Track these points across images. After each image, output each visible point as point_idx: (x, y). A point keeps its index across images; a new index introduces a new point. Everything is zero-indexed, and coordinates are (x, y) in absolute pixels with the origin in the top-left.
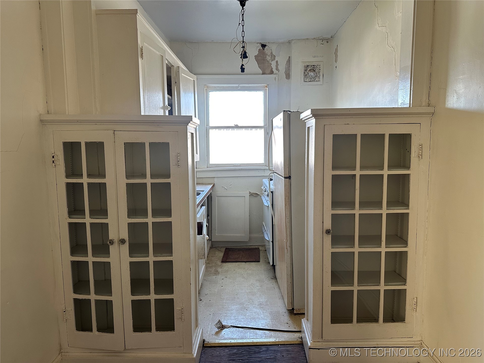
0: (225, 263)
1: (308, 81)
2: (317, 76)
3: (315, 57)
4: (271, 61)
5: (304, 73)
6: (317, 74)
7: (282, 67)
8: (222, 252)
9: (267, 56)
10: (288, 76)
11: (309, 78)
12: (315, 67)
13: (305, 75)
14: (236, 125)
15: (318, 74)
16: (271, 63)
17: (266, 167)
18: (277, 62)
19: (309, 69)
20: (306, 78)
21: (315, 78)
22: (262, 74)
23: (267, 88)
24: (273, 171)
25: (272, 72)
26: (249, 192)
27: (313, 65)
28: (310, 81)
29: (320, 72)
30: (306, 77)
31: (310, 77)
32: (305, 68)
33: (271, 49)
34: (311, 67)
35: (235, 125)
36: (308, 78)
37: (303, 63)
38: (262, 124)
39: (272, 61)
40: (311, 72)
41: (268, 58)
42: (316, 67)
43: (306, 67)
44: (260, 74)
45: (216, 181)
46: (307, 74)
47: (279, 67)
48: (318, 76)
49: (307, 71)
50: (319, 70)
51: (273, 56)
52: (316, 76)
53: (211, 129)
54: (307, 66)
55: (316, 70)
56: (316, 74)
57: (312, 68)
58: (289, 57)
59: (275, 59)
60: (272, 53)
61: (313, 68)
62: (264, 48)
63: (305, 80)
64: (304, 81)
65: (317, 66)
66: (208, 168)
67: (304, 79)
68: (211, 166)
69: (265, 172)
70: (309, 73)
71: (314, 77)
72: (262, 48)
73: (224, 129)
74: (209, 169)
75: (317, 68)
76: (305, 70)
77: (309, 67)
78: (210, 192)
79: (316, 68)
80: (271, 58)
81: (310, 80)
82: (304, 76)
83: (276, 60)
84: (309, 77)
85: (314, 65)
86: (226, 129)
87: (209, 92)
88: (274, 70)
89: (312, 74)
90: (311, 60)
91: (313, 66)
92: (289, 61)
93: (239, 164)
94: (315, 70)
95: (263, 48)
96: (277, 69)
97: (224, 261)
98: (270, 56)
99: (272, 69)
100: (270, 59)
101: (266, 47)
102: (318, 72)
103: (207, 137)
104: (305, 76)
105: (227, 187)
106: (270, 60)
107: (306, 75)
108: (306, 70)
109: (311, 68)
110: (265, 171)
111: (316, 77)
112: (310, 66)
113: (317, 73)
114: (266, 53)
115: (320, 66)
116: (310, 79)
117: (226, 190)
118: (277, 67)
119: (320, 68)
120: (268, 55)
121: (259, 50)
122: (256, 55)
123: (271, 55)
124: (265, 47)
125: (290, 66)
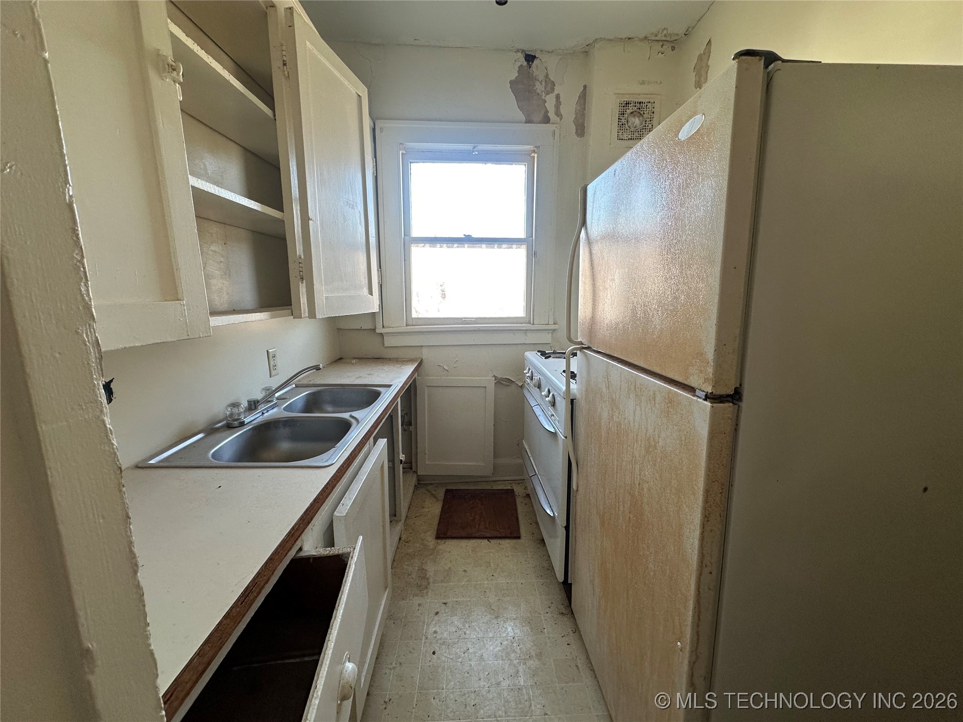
0: (443, 541)
1: (627, 138)
2: (646, 127)
3: (643, 83)
4: (544, 95)
5: (619, 119)
6: (647, 123)
7: (569, 109)
8: (438, 500)
9: (537, 84)
10: (581, 130)
11: (628, 131)
12: (643, 107)
13: (620, 123)
14: (468, 235)
15: (650, 122)
16: (544, 98)
17: (529, 325)
18: (558, 97)
19: (628, 111)
20: (622, 131)
21: (642, 133)
22: (526, 123)
23: (536, 155)
24: (580, 344)
25: (546, 120)
26: (494, 376)
27: (640, 101)
28: (631, 139)
29: (654, 119)
30: (621, 128)
31: (632, 129)
32: (621, 108)
33: (546, 65)
34: (635, 106)
35: (466, 234)
36: (626, 131)
37: (617, 95)
38: (522, 234)
39: (547, 94)
40: (634, 116)
41: (539, 87)
42: (645, 107)
43: (624, 107)
44: (521, 123)
45: (426, 354)
46: (626, 123)
47: (563, 111)
48: (648, 128)
49: (626, 116)
50: (652, 114)
51: (550, 85)
52: (644, 128)
53: (414, 243)
54: (626, 104)
55: (644, 113)
56: (644, 124)
57: (636, 108)
58: (585, 87)
59: (553, 90)
60: (547, 76)
61: (639, 109)
62: (531, 63)
63: (621, 136)
64: (619, 138)
65: (647, 106)
66: (409, 325)
67: (619, 134)
68: (414, 323)
69: (526, 335)
70: (629, 120)
71: (639, 130)
72: (525, 63)
73: (442, 245)
74: (409, 328)
75: (648, 109)
76: (620, 113)
77: (630, 105)
78: (414, 377)
79: (645, 109)
80: (545, 89)
81: (630, 137)
82: (619, 126)
83: (556, 92)
84: (628, 129)
85: (640, 103)
86: (447, 244)
87: (410, 163)
88: (551, 115)
89: (636, 121)
90: (635, 90)
91: (639, 105)
92: (584, 96)
93: (472, 318)
94: (642, 113)
95: (528, 64)
96: (558, 114)
97: (442, 535)
98: (543, 83)
99: (547, 112)
100: (543, 90)
101: (536, 62)
102: (649, 119)
103: (405, 260)
104: (621, 126)
105: (448, 366)
106: (542, 92)
107: (623, 124)
108: (623, 114)
109: (634, 108)
110: (528, 334)
111: (644, 130)
112: (632, 105)
113: (646, 121)
114: (534, 74)
115: (655, 105)
116: (630, 133)
117: (446, 373)
118: (557, 109)
119: (653, 109)
120: (540, 80)
121: (521, 67)
122: (513, 78)
123: (546, 82)
124: (533, 62)
125: (586, 108)
